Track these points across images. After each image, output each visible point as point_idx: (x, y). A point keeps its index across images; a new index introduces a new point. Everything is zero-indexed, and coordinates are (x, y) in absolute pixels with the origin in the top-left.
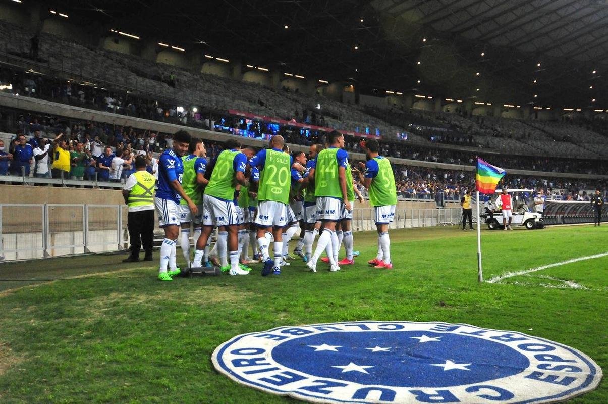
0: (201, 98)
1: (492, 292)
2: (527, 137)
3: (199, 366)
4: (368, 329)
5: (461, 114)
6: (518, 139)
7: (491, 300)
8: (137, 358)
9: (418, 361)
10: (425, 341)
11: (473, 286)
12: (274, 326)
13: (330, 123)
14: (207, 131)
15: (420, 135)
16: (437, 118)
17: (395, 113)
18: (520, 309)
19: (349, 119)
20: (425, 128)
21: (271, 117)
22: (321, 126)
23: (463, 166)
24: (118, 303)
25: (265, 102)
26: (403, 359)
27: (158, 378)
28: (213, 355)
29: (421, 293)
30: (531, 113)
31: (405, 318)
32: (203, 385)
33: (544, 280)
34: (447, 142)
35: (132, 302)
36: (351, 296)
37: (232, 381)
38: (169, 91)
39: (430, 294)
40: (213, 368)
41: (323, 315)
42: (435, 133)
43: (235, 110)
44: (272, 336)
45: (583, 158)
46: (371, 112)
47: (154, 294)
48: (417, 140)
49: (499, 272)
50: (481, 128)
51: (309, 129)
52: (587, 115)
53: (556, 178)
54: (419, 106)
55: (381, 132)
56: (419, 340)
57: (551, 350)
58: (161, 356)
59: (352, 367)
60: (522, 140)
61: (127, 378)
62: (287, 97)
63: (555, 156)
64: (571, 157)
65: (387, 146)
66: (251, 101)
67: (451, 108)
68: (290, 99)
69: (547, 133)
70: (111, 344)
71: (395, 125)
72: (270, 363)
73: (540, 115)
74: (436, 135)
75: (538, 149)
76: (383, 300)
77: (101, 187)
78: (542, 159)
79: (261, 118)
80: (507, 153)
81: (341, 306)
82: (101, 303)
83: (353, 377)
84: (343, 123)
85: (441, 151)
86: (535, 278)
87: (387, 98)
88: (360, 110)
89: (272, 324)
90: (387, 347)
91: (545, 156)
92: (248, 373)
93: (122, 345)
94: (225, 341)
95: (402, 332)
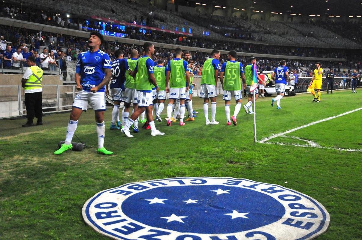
0: (72, 8)
1: (262, 151)
2: (286, 34)
3: (74, 219)
4: (184, 183)
5: (244, 18)
6: (280, 35)
7: (262, 158)
8: (32, 212)
9: (216, 211)
10: (220, 194)
11: (250, 146)
12: (123, 183)
13: (159, 25)
14: (77, 31)
15: (218, 33)
16: (229, 21)
17: (201, 18)
18: (280, 165)
19: (171, 22)
20: (221, 28)
21: (120, 21)
22: (153, 27)
23: (245, 53)
24: (19, 164)
25: (116, 10)
26: (206, 210)
27: (47, 229)
28: (83, 208)
29: (217, 152)
30: (288, 18)
31: (208, 175)
32: (77, 235)
33: (295, 141)
34: (235, 38)
35: (29, 163)
36: (173, 155)
37: (95, 232)
38: (50, 3)
39: (223, 153)
40: (83, 220)
41: (155, 172)
42: (227, 31)
43: (96, 16)
44: (122, 192)
45: (320, 47)
46: (185, 17)
47: (44, 156)
48: (216, 36)
49: (267, 134)
50: (257, 28)
51: (145, 29)
52: (324, 19)
53: (304, 60)
54: (217, 13)
55: (192, 31)
56: (216, 193)
57: (299, 200)
58: (49, 211)
59: (173, 218)
60: (282, 36)
61: (25, 230)
62: (130, 7)
63: (303, 46)
64: (313, 47)
65: (196, 40)
66: (106, 10)
67: (238, 15)
68: (132, 8)
69: (298, 31)
70: (15, 201)
71: (202, 26)
72: (121, 215)
73: (295, 19)
74: (227, 32)
75: (293, 41)
76: (194, 159)
77: (6, 73)
78: (295, 48)
79: (113, 22)
80: (273, 44)
81: (166, 164)
82: (8, 165)
83: (174, 226)
84: (168, 24)
85: (231, 43)
86: (289, 138)
87: (196, 8)
88: (179, 16)
89: (122, 181)
90: (196, 200)
91: (297, 46)
92: (106, 224)
93: (22, 202)
94: (91, 197)
95: (206, 186)
